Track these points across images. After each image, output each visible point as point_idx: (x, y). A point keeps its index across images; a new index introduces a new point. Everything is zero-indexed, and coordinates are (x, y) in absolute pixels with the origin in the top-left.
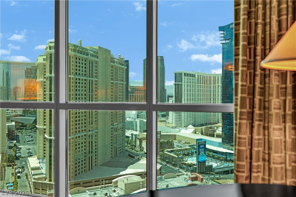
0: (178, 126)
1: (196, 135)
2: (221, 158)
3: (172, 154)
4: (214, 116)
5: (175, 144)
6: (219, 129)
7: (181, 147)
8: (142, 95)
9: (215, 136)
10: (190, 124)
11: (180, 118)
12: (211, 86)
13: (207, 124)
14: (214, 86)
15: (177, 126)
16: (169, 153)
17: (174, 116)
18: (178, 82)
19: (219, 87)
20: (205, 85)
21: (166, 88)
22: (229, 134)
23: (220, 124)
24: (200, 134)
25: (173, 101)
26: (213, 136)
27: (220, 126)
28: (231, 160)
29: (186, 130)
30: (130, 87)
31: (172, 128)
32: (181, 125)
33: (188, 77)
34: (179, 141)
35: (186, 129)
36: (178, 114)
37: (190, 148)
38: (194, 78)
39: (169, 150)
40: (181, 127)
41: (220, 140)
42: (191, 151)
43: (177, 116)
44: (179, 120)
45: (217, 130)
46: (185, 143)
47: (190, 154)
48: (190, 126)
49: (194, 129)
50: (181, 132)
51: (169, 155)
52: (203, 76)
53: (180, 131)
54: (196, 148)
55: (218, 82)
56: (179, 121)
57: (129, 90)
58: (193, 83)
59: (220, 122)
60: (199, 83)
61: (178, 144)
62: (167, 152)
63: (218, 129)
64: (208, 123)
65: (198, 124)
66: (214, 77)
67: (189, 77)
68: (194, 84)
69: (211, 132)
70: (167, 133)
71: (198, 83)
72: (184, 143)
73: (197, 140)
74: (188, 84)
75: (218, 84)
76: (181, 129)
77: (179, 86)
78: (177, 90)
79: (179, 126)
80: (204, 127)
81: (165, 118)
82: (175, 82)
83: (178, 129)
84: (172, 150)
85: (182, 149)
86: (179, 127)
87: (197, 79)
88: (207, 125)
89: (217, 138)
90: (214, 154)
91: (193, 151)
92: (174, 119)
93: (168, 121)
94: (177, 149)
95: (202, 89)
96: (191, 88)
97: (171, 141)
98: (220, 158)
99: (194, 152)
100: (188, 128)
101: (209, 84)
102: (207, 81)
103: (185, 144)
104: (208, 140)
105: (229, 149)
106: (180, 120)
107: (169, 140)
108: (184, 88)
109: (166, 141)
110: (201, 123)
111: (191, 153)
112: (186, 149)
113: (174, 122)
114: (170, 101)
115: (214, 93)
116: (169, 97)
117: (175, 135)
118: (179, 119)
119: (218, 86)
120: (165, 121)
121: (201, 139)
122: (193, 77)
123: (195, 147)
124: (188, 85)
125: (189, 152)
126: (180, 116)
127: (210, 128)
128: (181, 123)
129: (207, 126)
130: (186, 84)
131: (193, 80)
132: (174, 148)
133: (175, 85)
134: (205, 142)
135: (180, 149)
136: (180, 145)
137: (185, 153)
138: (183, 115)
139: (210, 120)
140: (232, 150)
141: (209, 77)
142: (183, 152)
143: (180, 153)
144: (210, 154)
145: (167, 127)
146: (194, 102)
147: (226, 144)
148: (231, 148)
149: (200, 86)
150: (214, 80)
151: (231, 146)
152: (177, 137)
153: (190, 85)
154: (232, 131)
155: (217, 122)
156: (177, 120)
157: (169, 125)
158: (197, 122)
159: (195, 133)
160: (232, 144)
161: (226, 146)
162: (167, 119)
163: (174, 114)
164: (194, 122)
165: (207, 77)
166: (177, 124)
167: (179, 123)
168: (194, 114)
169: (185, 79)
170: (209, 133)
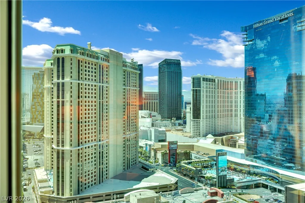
1: (215, 145)
3: (190, 167)
5: (193, 156)
7: (199, 158)
8: (157, 102)
9: (237, 146)
10: (209, 133)
11: (199, 127)
12: (232, 92)
13: (229, 133)
14: (235, 92)
15: (195, 135)
16: (186, 166)
17: (192, 125)
18: (196, 87)
19: (241, 93)
20: (226, 91)
21: (183, 94)
23: (243, 134)
24: (220, 144)
25: (190, 108)
26: (235, 147)
27: (242, 136)
28: (254, 173)
29: (205, 139)
30: (144, 93)
31: (190, 137)
32: (199, 134)
33: (207, 82)
34: (198, 152)
35: (204, 139)
37: (209, 160)
38: (214, 83)
39: (186, 161)
40: (199, 136)
41: (242, 151)
42: (210, 163)
43: (195, 125)
44: (198, 129)
45: (239, 140)
46: (204, 154)
47: (209, 167)
48: (210, 136)
49: (214, 139)
51: (187, 167)
52: (223, 81)
53: (198, 141)
54: (216, 160)
55: (240, 88)
57: (144, 96)
58: (212, 88)
59: (242, 131)
60: (219, 88)
61: (196, 155)
62: (184, 163)
63: (240, 139)
64: (229, 132)
65: (218, 133)
66: (235, 82)
67: (208, 83)
68: (214, 90)
69: (233, 143)
70: (184, 143)
72: (202, 155)
73: (217, 151)
74: (207, 89)
75: (240, 89)
77: (197, 91)
78: (195, 96)
80: (224, 137)
81: (182, 127)
82: (193, 87)
83: (196, 139)
84: (189, 162)
85: (200, 161)
86: (198, 136)
89: (239, 149)
90: (236, 167)
91: (212, 163)
92: (192, 128)
93: (185, 130)
94: (195, 161)
95: (222, 95)
96: (211, 94)
97: (188, 151)
98: (243, 171)
99: (213, 164)
100: (207, 138)
101: (230, 90)
102: (228, 85)
103: (204, 155)
104: (229, 151)
105: (252, 161)
107: (186, 151)
108: (203, 94)
109: (183, 152)
110: (222, 132)
111: (210, 165)
112: (205, 161)
113: (192, 131)
114: (187, 108)
115: (236, 100)
116: (186, 103)
117: (193, 145)
120: (182, 130)
122: (212, 82)
123: (215, 158)
124: (207, 91)
125: (208, 164)
126: (199, 125)
127: (232, 137)
128: (199, 133)
129: (228, 136)
130: (205, 90)
131: (212, 85)
132: (192, 159)
133: (193, 90)
135: (199, 161)
136: (198, 156)
137: (203, 165)
138: (201, 123)
139: (231, 129)
140: (256, 162)
141: (230, 82)
142: (201, 164)
143: (199, 165)
144: (231, 167)
145: (184, 136)
146: (214, 109)
147: (249, 156)
148: (254, 160)
149: (221, 91)
150: (235, 85)
151: (255, 157)
152: (195, 147)
153: (209, 91)
154: (255, 141)
155: (239, 132)
156: (195, 129)
157: (186, 134)
158: (217, 131)
159: (215, 143)
160: (255, 155)
161: (249, 158)
162: (185, 128)
163: (192, 122)
164: (214, 132)
165: (228, 81)
166: (195, 133)
167: (197, 132)
168: (214, 122)
169: (203, 84)
170: (229, 143)
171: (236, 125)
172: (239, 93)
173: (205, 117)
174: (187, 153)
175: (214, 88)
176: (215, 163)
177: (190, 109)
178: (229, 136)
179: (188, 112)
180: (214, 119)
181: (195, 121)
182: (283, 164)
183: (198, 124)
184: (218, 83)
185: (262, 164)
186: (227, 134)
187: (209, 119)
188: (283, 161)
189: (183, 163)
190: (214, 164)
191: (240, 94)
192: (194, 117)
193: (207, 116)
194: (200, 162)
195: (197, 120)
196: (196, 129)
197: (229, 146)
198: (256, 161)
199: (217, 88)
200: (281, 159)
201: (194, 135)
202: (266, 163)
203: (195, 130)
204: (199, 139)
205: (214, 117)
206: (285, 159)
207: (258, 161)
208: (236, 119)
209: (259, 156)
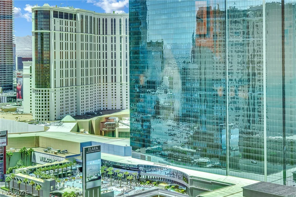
0: (43, 120)
1: (79, 134)
2: (130, 178)
3: (33, 178)
4: (114, 96)
5: (38, 156)
6: (124, 122)
7: (49, 161)
9: (117, 134)
10: (67, 114)
11: (47, 102)
12: (106, 38)
13: (101, 111)
14: (112, 38)
15: (41, 118)
16: (25, 176)
17: (34, 99)
18: (42, 29)
19: (122, 39)
20: (96, 36)
22: (144, 130)
23: (127, 112)
24: (87, 133)
25: (31, 67)
26: (113, 134)
27: (125, 115)
29: (60, 125)
31: (31, 122)
32: (48, 116)
33: (61, 19)
34: (46, 150)
35: (58, 124)
36: (42, 94)
37: (68, 163)
38: (74, 21)
39: (25, 169)
40: (49, 120)
41: (126, 142)
42: (70, 168)
43: (41, 99)
44: (46, 107)
45: (120, 124)
46: (59, 151)
47: (69, 175)
48: (68, 118)
49: (75, 124)
50: (49, 130)
51: (26, 179)
52: (91, 18)
53: (46, 129)
54: (81, 161)
55: (120, 31)
56: (44, 109)
58: (71, 30)
59: (124, 106)
60: (84, 31)
61: (44, 156)
62: (21, 172)
63: (121, 121)
64: (102, 109)
65: (83, 112)
66: (112, 19)
67: (64, 20)
68: (74, 34)
69: (109, 128)
70: (20, 134)
71: (82, 32)
72: (56, 153)
73: (82, 145)
74: (61, 32)
75: (120, 33)
76: (48, 124)
77: (44, 36)
79: (44, 118)
80: (94, 120)
82: (36, 29)
83: (43, 125)
84: (31, 170)
85: (51, 166)
86: (46, 120)
87: (80, 23)
88: (100, 115)
89: (120, 139)
90: (117, 170)
91: (74, 168)
92: (34, 105)
93: (21, 110)
94: (41, 166)
95: (89, 43)
96: (69, 42)
97: (28, 149)
98: (128, 178)
99: (76, 169)
100: (64, 122)
101: (103, 34)
102: (99, 25)
103: (59, 155)
104: (104, 144)
105: (143, 158)
106: (47, 105)
107: (25, 148)
108: (55, 42)
109: (18, 151)
110: (89, 111)
111: (69, 171)
112: (61, 164)
113: (34, 111)
114: (24, 67)
115: (114, 52)
116: (21, 59)
117: (37, 138)
118: (44, 105)
119: (121, 37)
120: (14, 110)
121: (90, 143)
122: (71, 18)
123: (79, 159)
124: (61, 36)
125: (67, 171)
126: (47, 99)
127: (107, 119)
128: (48, 113)
129: (100, 117)
130: (58, 33)
131: (71, 24)
132: (35, 164)
133: (36, 34)
134: (99, 147)
135: (49, 166)
136: (48, 157)
137: (58, 172)
138: (52, 95)
139: (105, 105)
140: (149, 159)
141: (103, 19)
142: (54, 171)
143: (50, 174)
144: (108, 172)
145: (19, 121)
146: (74, 69)
147: (138, 150)
148: (147, 155)
149: (87, 36)
150: (112, 25)
151: (148, 152)
152: (40, 140)
153: (66, 35)
154: (148, 124)
155: (120, 108)
156: (40, 107)
157: (23, 117)
158: (81, 109)
159: (78, 131)
160: (149, 148)
161: (138, 153)
162: (20, 105)
163: (34, 95)
164: (74, 110)
165: (99, 19)
166: (41, 115)
167: (44, 112)
168: (74, 92)
169: (55, 23)
170: (104, 129)
171: (114, 98)
172: (118, 40)
173: (58, 84)
174: (27, 153)
175: (74, 31)
176: (78, 166)
177: (31, 70)
178: (102, 116)
179: (27, 76)
180: (74, 87)
181: (41, 93)
182: (193, 160)
183: (45, 97)
184: (82, 22)
185: (159, 162)
186: (99, 113)
187: (67, 88)
188: (193, 154)
189: (18, 173)
190: (78, 169)
191: (121, 41)
192: (38, 85)
193: (62, 81)
194: (51, 168)
195: (44, 89)
196: (42, 107)
197: (103, 134)
198: (150, 157)
199: (80, 31)
200: (189, 152)
201: (38, 118)
202: (167, 160)
203: (41, 109)
204: (49, 125)
205: (74, 84)
206: (195, 151)
207: (153, 157)
208: (114, 86)
209: (155, 149)
